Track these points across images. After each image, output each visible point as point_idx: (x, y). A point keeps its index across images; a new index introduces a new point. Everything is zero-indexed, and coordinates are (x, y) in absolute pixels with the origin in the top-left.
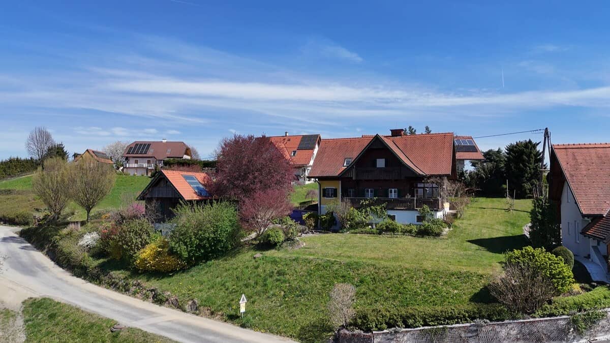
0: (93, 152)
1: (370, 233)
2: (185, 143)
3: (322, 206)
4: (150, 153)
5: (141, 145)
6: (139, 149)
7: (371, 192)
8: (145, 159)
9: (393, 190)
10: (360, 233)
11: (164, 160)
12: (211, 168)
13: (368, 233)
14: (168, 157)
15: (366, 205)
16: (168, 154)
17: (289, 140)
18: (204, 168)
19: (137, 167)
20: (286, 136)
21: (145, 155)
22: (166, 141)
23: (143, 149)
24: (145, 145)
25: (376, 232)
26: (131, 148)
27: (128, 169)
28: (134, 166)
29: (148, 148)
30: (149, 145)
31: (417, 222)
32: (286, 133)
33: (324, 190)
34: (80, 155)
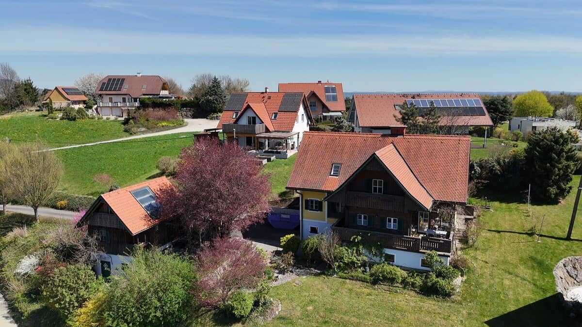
0: (62, 89)
1: (362, 281)
2: (161, 76)
3: (303, 220)
4: (124, 91)
5: (114, 80)
6: (112, 84)
7: (365, 218)
8: (119, 96)
9: (392, 219)
10: (350, 279)
11: (139, 98)
12: (189, 109)
13: (359, 280)
14: (144, 95)
15: (358, 242)
16: (144, 91)
17: (269, 98)
18: (182, 109)
19: (111, 107)
20: (266, 92)
21: (119, 92)
22: (141, 75)
23: (117, 84)
24: (119, 80)
25: (370, 280)
26: (104, 84)
27: (103, 109)
28: (108, 105)
29: (122, 84)
30: (123, 80)
31: (422, 266)
32: (266, 88)
33: (307, 201)
34: (50, 90)
